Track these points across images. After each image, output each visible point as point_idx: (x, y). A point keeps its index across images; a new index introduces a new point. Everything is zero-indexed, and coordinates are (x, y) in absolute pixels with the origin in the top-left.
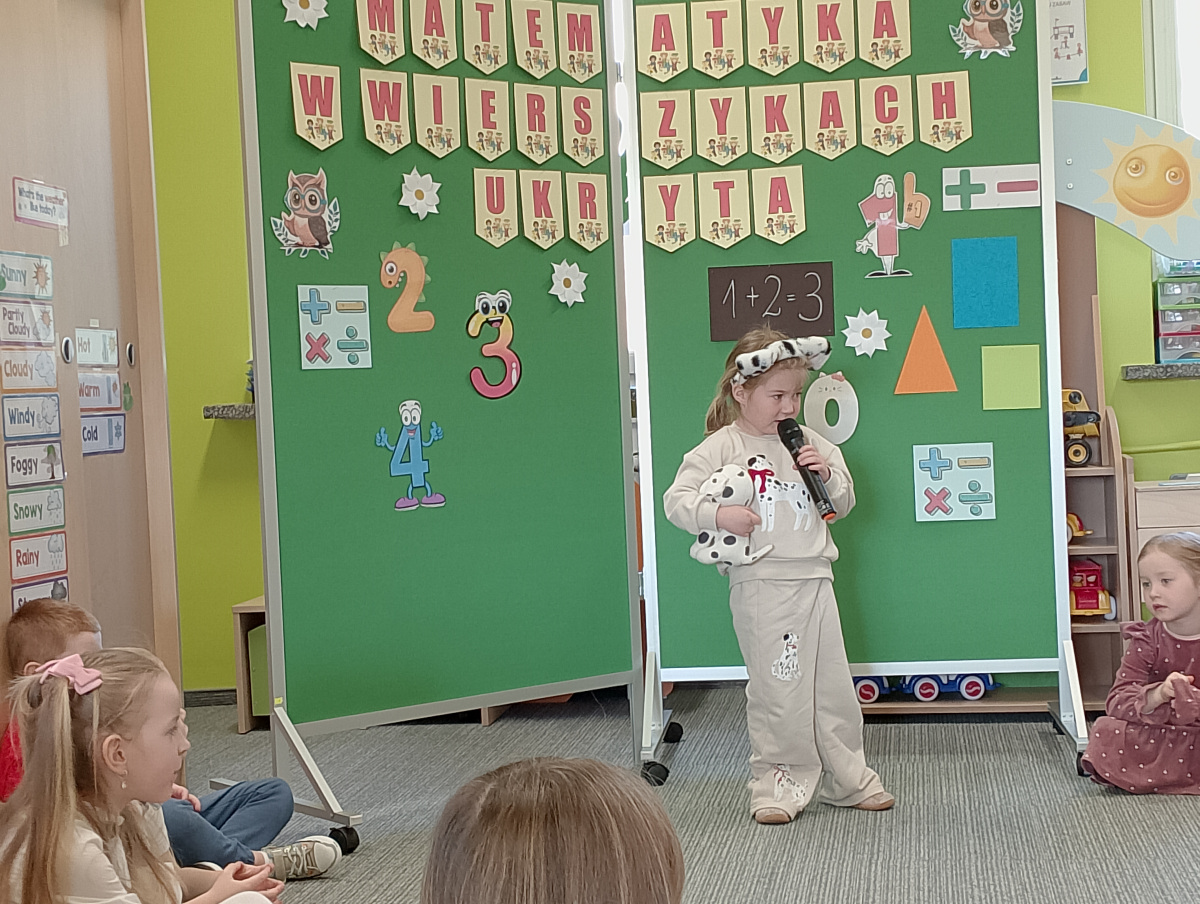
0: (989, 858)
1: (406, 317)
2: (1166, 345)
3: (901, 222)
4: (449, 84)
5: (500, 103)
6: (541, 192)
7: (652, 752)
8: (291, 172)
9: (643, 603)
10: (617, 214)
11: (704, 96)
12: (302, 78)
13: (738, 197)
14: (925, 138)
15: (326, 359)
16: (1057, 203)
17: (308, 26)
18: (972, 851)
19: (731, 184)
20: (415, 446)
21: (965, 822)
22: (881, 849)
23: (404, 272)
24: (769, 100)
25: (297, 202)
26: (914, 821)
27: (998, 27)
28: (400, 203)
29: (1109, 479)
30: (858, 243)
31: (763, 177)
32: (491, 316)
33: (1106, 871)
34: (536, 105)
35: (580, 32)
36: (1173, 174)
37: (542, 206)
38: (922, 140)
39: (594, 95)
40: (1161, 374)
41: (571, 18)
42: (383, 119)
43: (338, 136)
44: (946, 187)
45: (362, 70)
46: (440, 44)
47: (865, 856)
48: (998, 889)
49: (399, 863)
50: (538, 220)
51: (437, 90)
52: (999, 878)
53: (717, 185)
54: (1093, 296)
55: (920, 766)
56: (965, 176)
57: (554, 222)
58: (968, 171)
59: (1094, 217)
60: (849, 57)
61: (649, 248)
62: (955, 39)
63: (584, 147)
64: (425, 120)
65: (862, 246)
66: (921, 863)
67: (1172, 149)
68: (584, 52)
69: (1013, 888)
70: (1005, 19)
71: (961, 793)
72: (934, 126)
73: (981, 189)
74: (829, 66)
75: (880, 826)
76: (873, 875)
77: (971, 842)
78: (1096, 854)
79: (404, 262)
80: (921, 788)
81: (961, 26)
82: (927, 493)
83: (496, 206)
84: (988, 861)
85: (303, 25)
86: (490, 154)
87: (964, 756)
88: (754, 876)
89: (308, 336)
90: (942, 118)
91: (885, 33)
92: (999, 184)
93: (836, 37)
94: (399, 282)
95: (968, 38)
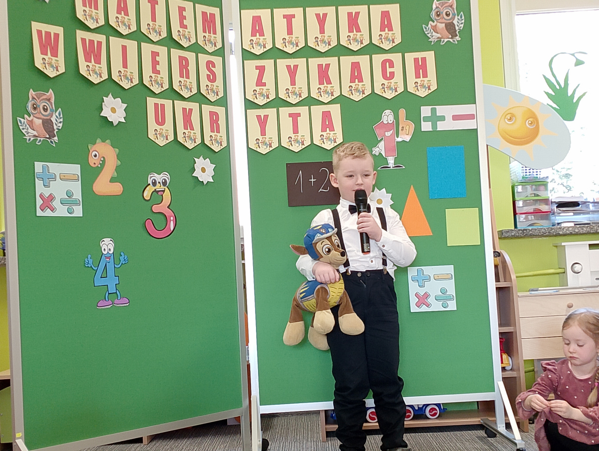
1: (104, 186)
3: (398, 137)
4: (132, 45)
5: (162, 59)
6: (187, 114)
8: (31, 90)
11: (282, 63)
13: (303, 122)
14: (411, 89)
15: (52, 210)
19: (299, 114)
20: (110, 267)
23: (104, 158)
24: (320, 66)
25: (35, 109)
27: (450, 27)
28: (101, 115)
30: (373, 149)
31: (318, 111)
32: (157, 187)
34: (184, 64)
35: (209, 22)
37: (188, 122)
38: (409, 90)
39: (217, 60)
41: (204, 14)
42: (91, 62)
43: (62, 70)
44: (423, 117)
45: (78, 32)
46: (126, 20)
50: (186, 131)
51: (124, 48)
53: (291, 115)
56: (434, 111)
57: (195, 133)
58: (435, 108)
60: (366, 42)
61: (251, 152)
62: (426, 33)
63: (212, 90)
64: (117, 66)
65: (375, 151)
68: (212, 35)
70: (454, 22)
72: (416, 82)
73: (442, 119)
74: (355, 47)
79: (104, 151)
81: (429, 26)
82: (416, 295)
86: (157, 89)
89: (41, 194)
90: (420, 78)
91: (386, 29)
92: (453, 116)
93: (358, 30)
94: (100, 164)
95: (433, 32)
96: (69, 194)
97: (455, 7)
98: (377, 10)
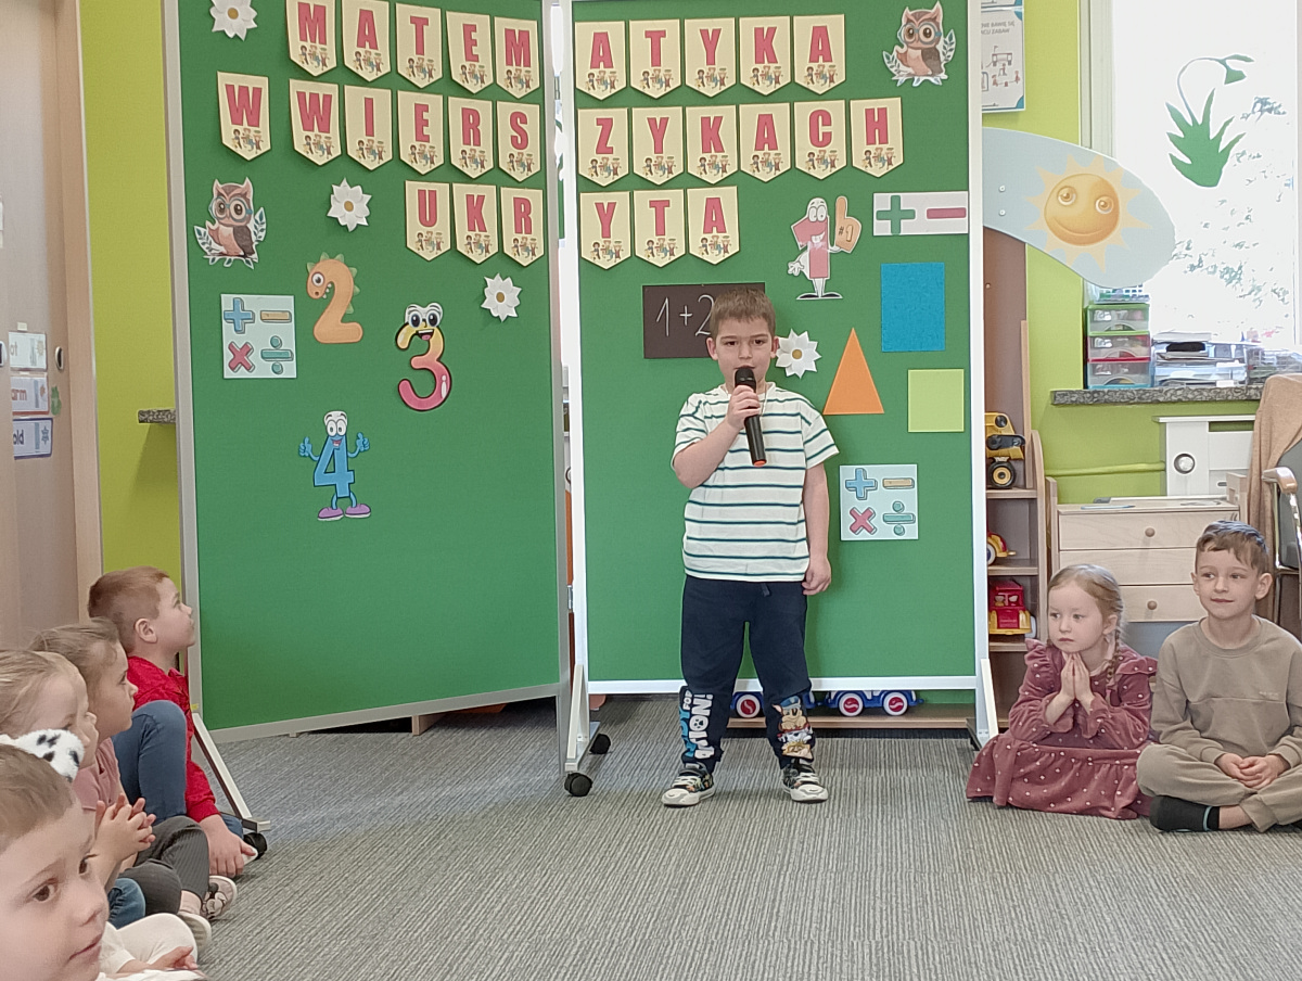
0: (894, 870)
1: (333, 327)
2: (1094, 370)
3: (832, 245)
4: (382, 97)
5: (434, 116)
6: (474, 206)
7: (576, 764)
8: (217, 182)
9: (572, 616)
10: (552, 229)
11: (641, 115)
12: (230, 88)
13: (673, 216)
14: (858, 162)
15: (249, 368)
16: (985, 228)
17: (236, 36)
18: (879, 863)
19: (667, 203)
20: (341, 456)
21: (876, 835)
22: (792, 861)
23: (332, 283)
25: (222, 211)
26: (826, 833)
27: (930, 55)
28: (330, 214)
29: (1033, 501)
30: (790, 265)
31: (699, 197)
32: (421, 328)
33: (1005, 885)
34: (471, 120)
35: (517, 48)
36: (1102, 203)
37: (475, 219)
38: (854, 165)
39: (531, 111)
40: (1089, 399)
41: (509, 33)
42: (313, 130)
43: (266, 146)
44: (878, 212)
45: (292, 82)
46: (373, 56)
47: (775, 867)
48: (899, 901)
49: (317, 870)
50: (471, 233)
51: (369, 103)
52: (902, 890)
53: (652, 204)
54: (1023, 322)
55: (839, 779)
56: (896, 202)
57: (488, 236)
58: (899, 197)
59: (1024, 243)
60: (785, 80)
61: (585, 266)
62: (889, 65)
63: (520, 162)
64: (356, 132)
65: (794, 268)
66: (828, 874)
67: (1103, 180)
68: (522, 67)
69: (913, 900)
70: (938, 47)
71: (875, 807)
72: (867, 151)
73: (911, 214)
74: (765, 88)
75: (793, 838)
76: (780, 885)
77: (879, 854)
78: (998, 868)
79: (333, 274)
80: (837, 802)
81: (895, 53)
82: (852, 512)
83: (428, 219)
84: (894, 873)
85: (231, 35)
86: (423, 167)
87: (883, 770)
88: (665, 886)
89: (231, 345)
90: (875, 143)
91: (821, 58)
92: (928, 211)
93: (773, 60)
94: (326, 293)
95: (901, 65)
96: (276, 343)
97: (941, 22)
98: (805, 25)
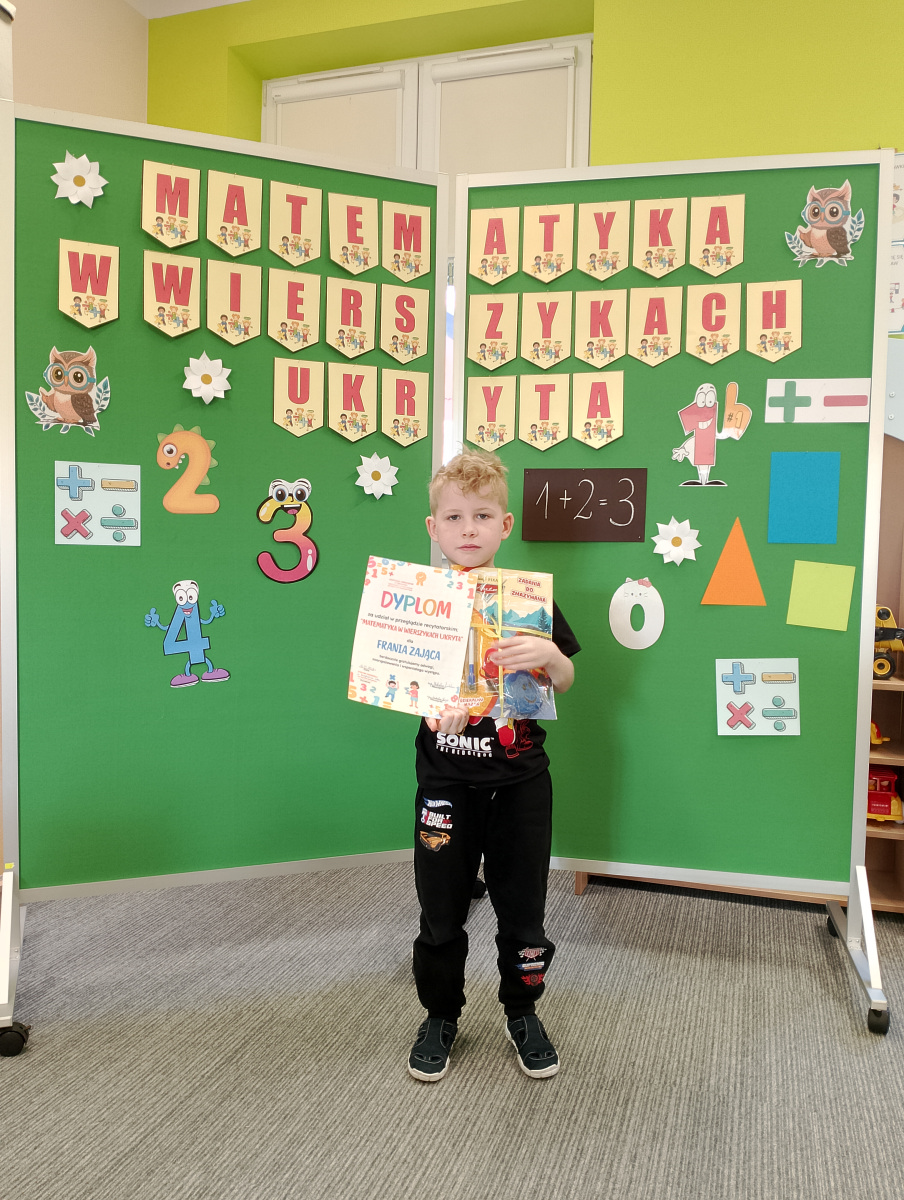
1: (185, 498)
3: (720, 431)
4: (250, 273)
5: (310, 295)
6: (352, 385)
8: (55, 349)
13: (558, 400)
19: (552, 388)
23: (186, 455)
24: (595, 305)
25: (58, 377)
27: (836, 237)
30: (674, 451)
31: (584, 382)
32: (288, 503)
34: (350, 301)
35: (406, 232)
38: (748, 349)
39: (420, 296)
41: (399, 219)
44: (770, 399)
45: (146, 254)
46: (241, 232)
50: (346, 412)
51: (235, 279)
53: (538, 388)
56: (790, 388)
58: (794, 383)
60: (679, 262)
65: (678, 454)
70: (844, 226)
72: (762, 336)
73: (805, 402)
79: (187, 445)
81: (798, 233)
82: (729, 706)
86: (293, 345)
91: (718, 240)
92: (825, 398)
93: (667, 242)
94: (178, 464)
95: (804, 245)
96: (118, 511)
97: (849, 200)
98: (703, 206)
